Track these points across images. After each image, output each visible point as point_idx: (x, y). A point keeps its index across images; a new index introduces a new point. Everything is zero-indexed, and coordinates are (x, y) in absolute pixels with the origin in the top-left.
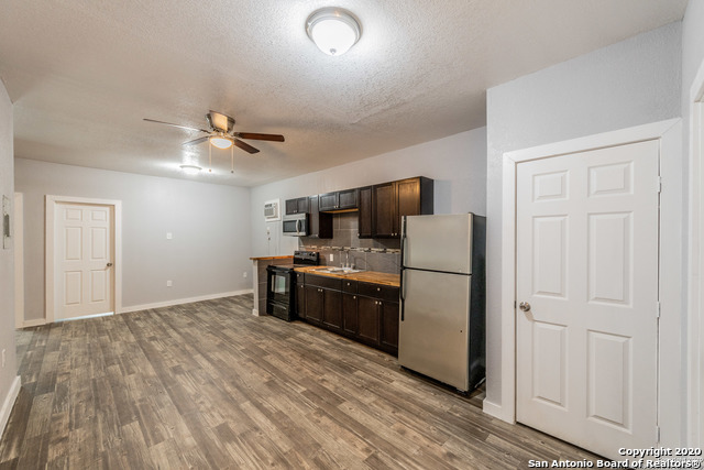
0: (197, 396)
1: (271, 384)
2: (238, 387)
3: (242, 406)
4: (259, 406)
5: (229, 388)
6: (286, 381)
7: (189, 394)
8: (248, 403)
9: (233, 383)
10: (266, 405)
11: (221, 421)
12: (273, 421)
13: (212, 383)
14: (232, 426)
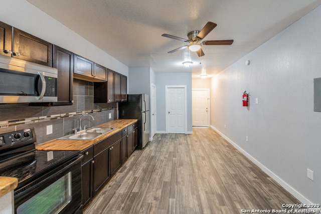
0: (209, 173)
1: (181, 165)
2: (193, 169)
3: (195, 162)
4: (191, 160)
5: (197, 171)
6: (175, 163)
7: (213, 176)
8: (193, 162)
9: (194, 172)
10: (189, 159)
11: (203, 161)
12: (190, 155)
13: (202, 177)
14: (201, 159)
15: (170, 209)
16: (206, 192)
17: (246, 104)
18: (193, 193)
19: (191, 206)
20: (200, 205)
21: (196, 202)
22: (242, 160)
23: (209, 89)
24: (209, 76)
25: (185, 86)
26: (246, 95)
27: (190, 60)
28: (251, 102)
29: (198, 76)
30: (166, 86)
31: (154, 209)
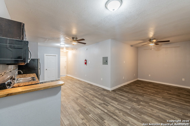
15: (94, 119)
16: (99, 105)
17: (86, 63)
18: (95, 108)
19: (100, 113)
20: (102, 110)
21: (100, 110)
22: (98, 88)
23: (66, 57)
24: (67, 51)
25: (57, 55)
26: (86, 60)
27: (64, 44)
28: (87, 63)
29: (62, 50)
30: (45, 55)
31: (87, 124)
